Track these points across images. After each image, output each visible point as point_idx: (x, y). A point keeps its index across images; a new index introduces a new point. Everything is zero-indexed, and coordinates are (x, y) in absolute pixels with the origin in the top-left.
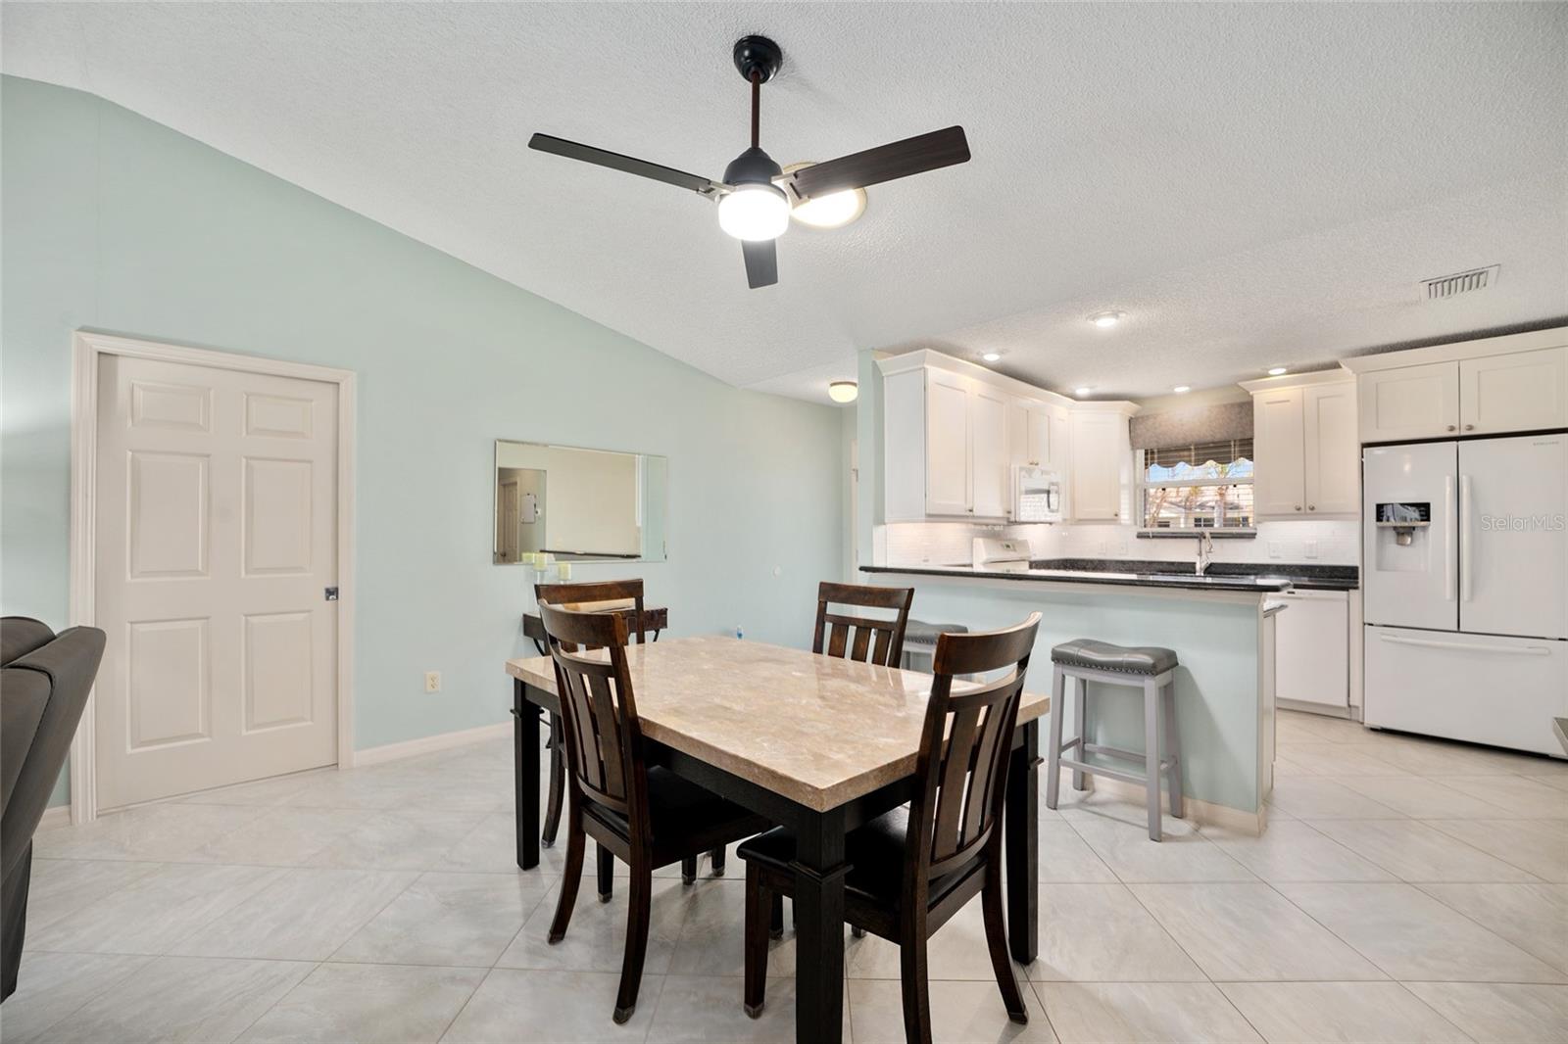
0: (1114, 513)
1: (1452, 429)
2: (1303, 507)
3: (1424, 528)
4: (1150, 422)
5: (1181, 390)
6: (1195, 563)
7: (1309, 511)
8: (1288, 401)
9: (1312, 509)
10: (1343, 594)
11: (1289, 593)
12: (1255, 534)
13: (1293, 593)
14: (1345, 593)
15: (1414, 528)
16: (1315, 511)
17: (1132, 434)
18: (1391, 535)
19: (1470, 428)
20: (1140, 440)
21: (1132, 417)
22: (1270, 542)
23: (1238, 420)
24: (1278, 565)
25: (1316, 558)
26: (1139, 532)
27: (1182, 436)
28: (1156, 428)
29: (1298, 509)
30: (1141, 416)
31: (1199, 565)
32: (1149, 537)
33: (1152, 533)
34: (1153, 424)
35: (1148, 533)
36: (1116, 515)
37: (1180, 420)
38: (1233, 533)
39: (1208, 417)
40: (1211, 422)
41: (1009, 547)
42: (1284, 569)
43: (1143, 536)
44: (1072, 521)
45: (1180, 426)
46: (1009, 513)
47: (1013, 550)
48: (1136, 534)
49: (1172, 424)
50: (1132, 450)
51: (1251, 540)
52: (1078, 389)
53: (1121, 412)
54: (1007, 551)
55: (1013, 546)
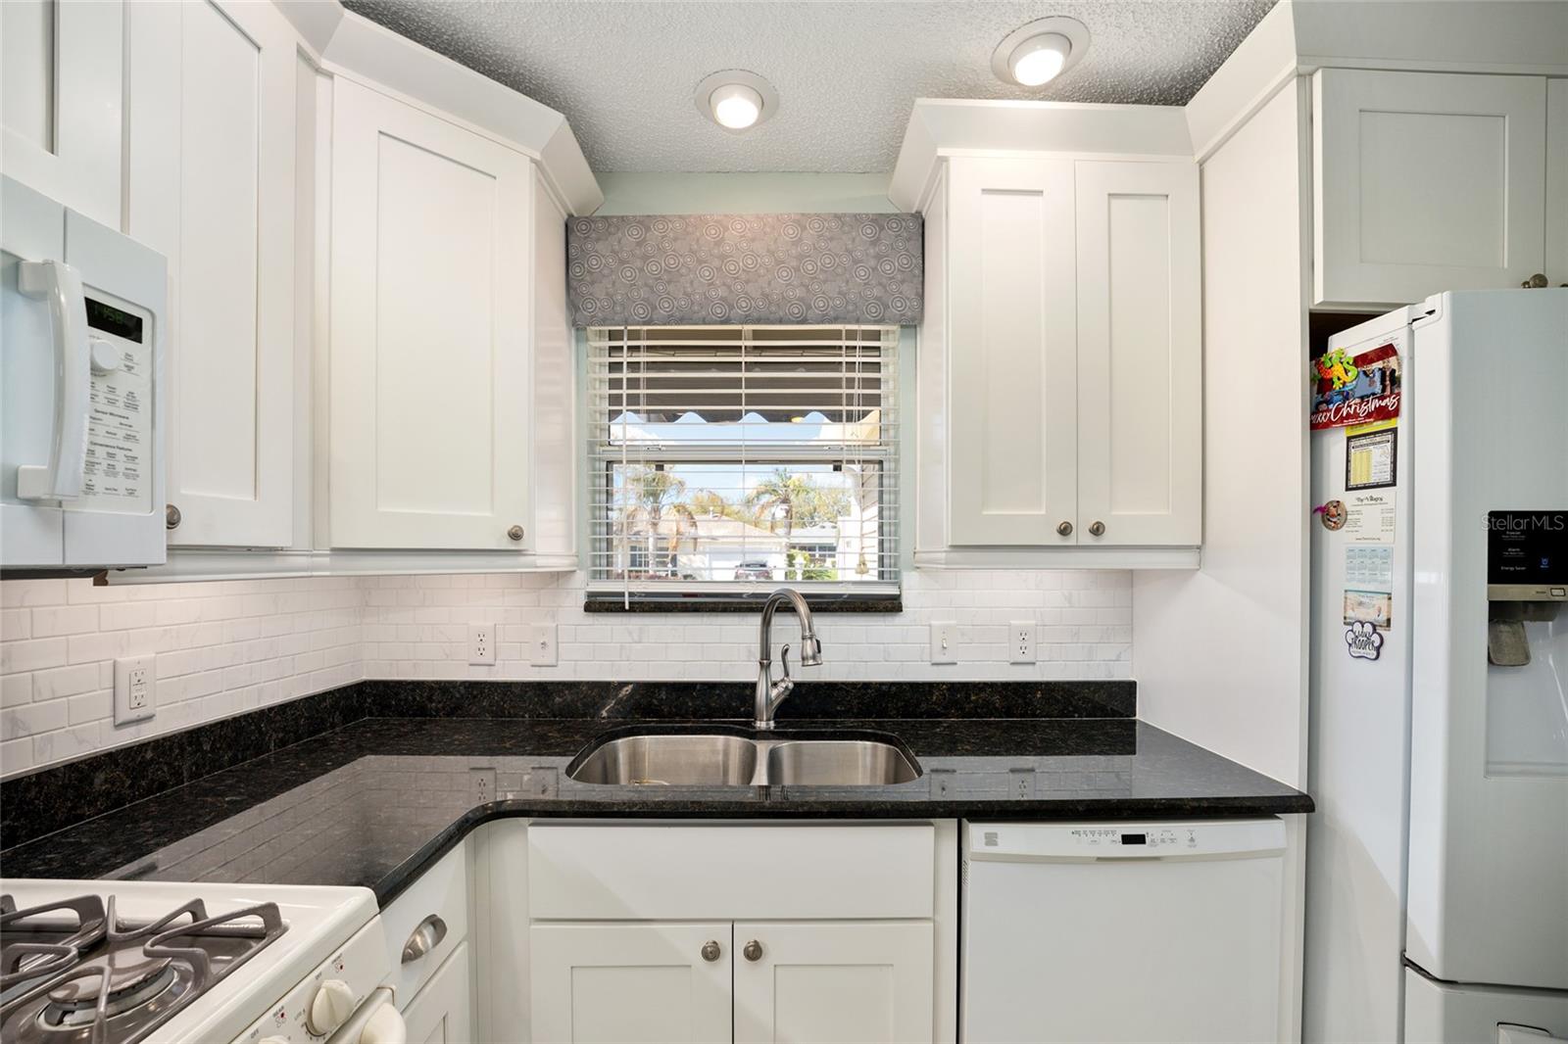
2: (1074, 527)
4: (630, 237)
6: (753, 686)
7: (1086, 540)
8: (1039, 192)
9: (1096, 531)
11: (1128, 839)
12: (903, 599)
13: (1139, 839)
16: (1105, 540)
17: (575, 272)
20: (599, 291)
21: (575, 215)
22: (933, 622)
23: (873, 263)
24: (953, 687)
25: (1034, 664)
26: (591, 595)
27: (722, 292)
28: (645, 258)
29: (1065, 530)
30: (605, 218)
31: (767, 695)
32: (626, 611)
33: (631, 594)
34: (639, 244)
35: (622, 594)
36: (516, 535)
37: (718, 243)
38: (841, 595)
39: (794, 244)
40: (801, 257)
42: (967, 697)
43: (603, 604)
44: (312, 554)
45: (716, 262)
48: (586, 599)
49: (693, 252)
50: (571, 323)
51: (889, 617)
53: (536, 156)
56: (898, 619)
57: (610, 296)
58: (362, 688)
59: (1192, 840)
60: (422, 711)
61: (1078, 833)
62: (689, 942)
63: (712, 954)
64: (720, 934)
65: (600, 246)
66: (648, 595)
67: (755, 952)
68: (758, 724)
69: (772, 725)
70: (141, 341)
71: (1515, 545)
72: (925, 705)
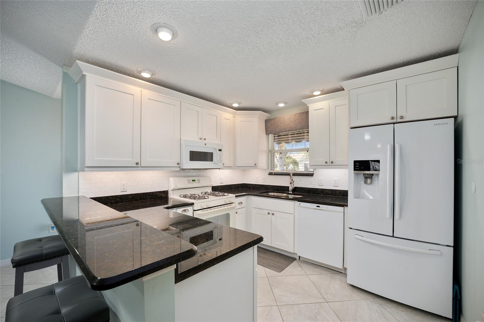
0: (255, 163)
1: (393, 118)
2: (328, 162)
3: (378, 175)
4: (272, 121)
5: (281, 105)
6: (289, 187)
7: (331, 164)
8: (323, 109)
9: (332, 162)
10: (341, 209)
11: (317, 206)
12: (313, 174)
13: (319, 207)
14: (342, 208)
15: (373, 175)
16: (333, 164)
17: (266, 127)
18: (362, 178)
19: (402, 117)
20: (269, 130)
21: (267, 119)
22: (319, 178)
23: (306, 119)
24: (322, 189)
25: (338, 186)
26: (269, 172)
27: (284, 128)
28: (274, 124)
29: (326, 163)
30: (270, 119)
31: (290, 188)
32: (273, 175)
33: (274, 173)
34: (274, 122)
35: (273, 173)
36: (255, 165)
38: (304, 173)
39: (294, 119)
40: (295, 121)
41: (195, 181)
42: (324, 191)
43: (270, 174)
44: (235, 167)
45: (283, 123)
46: (178, 164)
47: (197, 183)
48: (268, 173)
49: (280, 122)
50: (266, 134)
51: (312, 177)
52: (232, 104)
53: (258, 116)
54: (192, 183)
55: (198, 180)
56: (313, 177)
60: (250, 188)
61: (311, 205)
62: (267, 212)
63: (269, 214)
64: (270, 212)
65: (268, 123)
66: (277, 173)
67: (273, 214)
68: (289, 192)
69: (292, 193)
70: (221, 151)
71: (357, 165)
72: (317, 192)
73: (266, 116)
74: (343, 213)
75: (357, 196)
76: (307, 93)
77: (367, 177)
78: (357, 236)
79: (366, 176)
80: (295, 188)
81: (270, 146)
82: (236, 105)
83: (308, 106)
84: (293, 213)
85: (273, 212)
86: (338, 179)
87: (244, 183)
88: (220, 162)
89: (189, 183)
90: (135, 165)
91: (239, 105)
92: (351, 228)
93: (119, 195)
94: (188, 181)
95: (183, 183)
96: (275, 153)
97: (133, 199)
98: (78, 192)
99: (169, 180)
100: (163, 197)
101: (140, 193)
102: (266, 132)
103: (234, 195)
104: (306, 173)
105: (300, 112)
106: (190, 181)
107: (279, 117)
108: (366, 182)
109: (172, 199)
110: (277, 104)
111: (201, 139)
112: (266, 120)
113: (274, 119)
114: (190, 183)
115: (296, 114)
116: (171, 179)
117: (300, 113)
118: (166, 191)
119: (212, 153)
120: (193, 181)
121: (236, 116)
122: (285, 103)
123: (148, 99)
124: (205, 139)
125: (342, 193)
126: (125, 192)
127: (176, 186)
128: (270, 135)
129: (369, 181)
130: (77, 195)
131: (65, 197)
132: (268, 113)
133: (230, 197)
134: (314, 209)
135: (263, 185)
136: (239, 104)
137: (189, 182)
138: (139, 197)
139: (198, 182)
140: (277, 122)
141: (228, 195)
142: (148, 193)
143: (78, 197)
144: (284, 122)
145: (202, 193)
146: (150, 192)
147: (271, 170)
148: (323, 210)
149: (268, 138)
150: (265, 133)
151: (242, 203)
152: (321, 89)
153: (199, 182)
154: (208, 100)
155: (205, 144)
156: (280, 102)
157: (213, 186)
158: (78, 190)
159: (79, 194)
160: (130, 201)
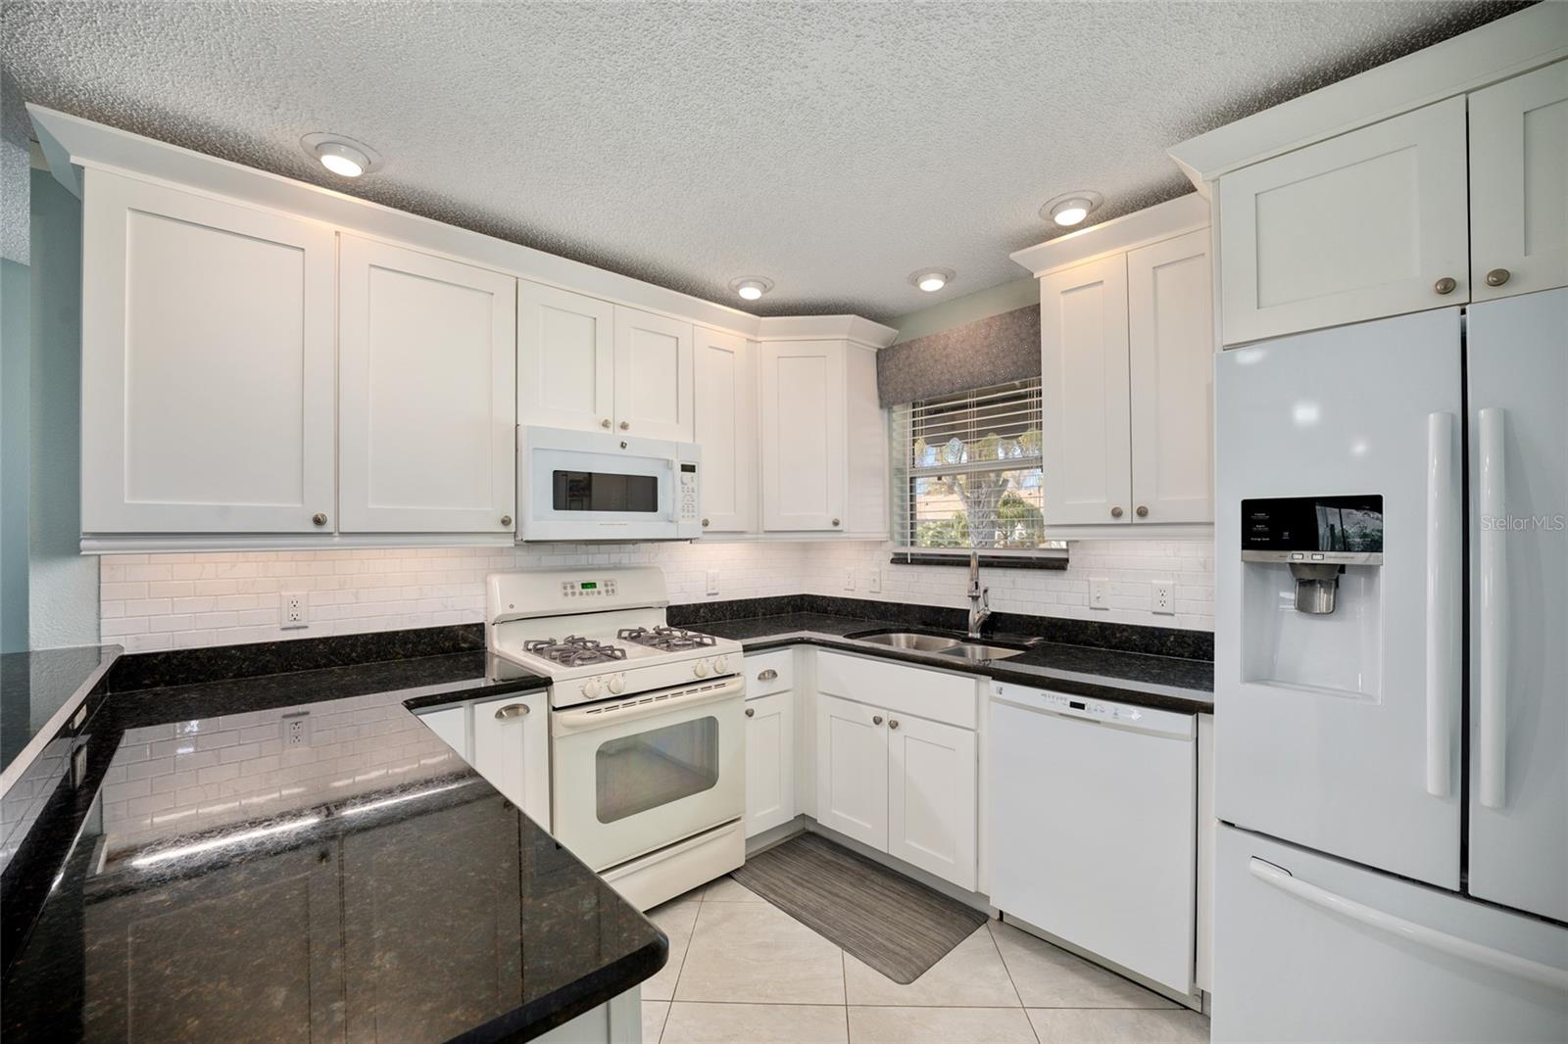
0: (832, 518)
2: (1126, 510)
3: (1370, 571)
4: (903, 355)
5: (932, 285)
6: (969, 611)
7: (1137, 520)
8: (1102, 282)
9: (1142, 513)
10: (1183, 723)
11: (1073, 705)
12: (1067, 560)
13: (1081, 706)
14: (1187, 720)
15: (1342, 568)
16: (1146, 520)
17: (881, 378)
19: (1500, 280)
20: (891, 389)
21: (883, 347)
22: (1091, 579)
24: (1103, 624)
25: (1173, 615)
26: (896, 554)
27: (947, 376)
28: (910, 365)
29: (1116, 513)
30: (894, 347)
31: (974, 618)
32: (907, 563)
33: (912, 554)
34: (907, 358)
35: (907, 554)
36: (836, 523)
37: (945, 349)
38: (1030, 558)
39: (986, 338)
40: (989, 346)
41: (593, 585)
42: (1114, 634)
43: (899, 560)
44: (758, 533)
45: (944, 360)
46: (506, 522)
47: (604, 593)
48: (892, 556)
49: (932, 357)
50: (881, 407)
51: (1059, 572)
52: (738, 287)
53: (846, 337)
54: (581, 594)
55: (606, 585)
56: (1067, 574)
57: (895, 390)
58: (802, 597)
59: (1116, 714)
60: (826, 611)
61: (1045, 695)
62: (871, 713)
63: (877, 721)
64: (882, 714)
65: (889, 364)
66: (923, 555)
67: (894, 725)
68: (970, 635)
69: (978, 636)
70: (694, 471)
71: (1260, 522)
72: (1082, 637)
73: (876, 334)
74: (1191, 745)
75: (1259, 673)
76: (1031, 220)
77: (1312, 582)
78: (1256, 867)
79: (1307, 575)
80: (994, 615)
81: (895, 454)
82: (750, 293)
83: (1039, 278)
84: (973, 728)
85: (894, 717)
86: (1171, 582)
87: (806, 593)
88: (690, 514)
89: (566, 594)
90: (313, 528)
91: (763, 292)
92: (1232, 825)
93: (274, 643)
94: (565, 588)
95: (544, 593)
96: (919, 481)
97: (332, 657)
98: (99, 630)
99: (486, 583)
100: (462, 650)
101: (361, 635)
102: (881, 398)
103: (738, 644)
104: (1038, 558)
105: (1008, 310)
106: (573, 587)
107: (928, 337)
108: (1304, 606)
109: (498, 656)
110: (915, 281)
111: (605, 424)
112: (879, 349)
113: (909, 345)
114: (573, 594)
115: (992, 318)
116: (496, 581)
117: (1011, 313)
118: (476, 625)
119: (655, 479)
120: (584, 586)
121: (759, 339)
122: (948, 277)
123: (371, 266)
124: (624, 426)
125: (1189, 645)
126: (301, 631)
127: (512, 606)
128: (895, 408)
129: (1322, 599)
130: (94, 644)
131: (38, 653)
132: (887, 325)
133: (724, 652)
134: (1061, 714)
135: (872, 602)
136: (765, 289)
137: (569, 591)
138: (359, 649)
139: (607, 591)
140: (920, 356)
141: (714, 644)
142: (396, 633)
143: (99, 649)
144: (947, 356)
145: (621, 631)
146: (408, 631)
147: (903, 544)
148: (1098, 722)
149: (890, 421)
150: (877, 401)
151: (775, 674)
152: (1090, 196)
153: (613, 591)
154: (641, 278)
155: (623, 445)
156: (926, 273)
157: (671, 604)
158: (99, 625)
159: (100, 641)
160: (318, 666)
